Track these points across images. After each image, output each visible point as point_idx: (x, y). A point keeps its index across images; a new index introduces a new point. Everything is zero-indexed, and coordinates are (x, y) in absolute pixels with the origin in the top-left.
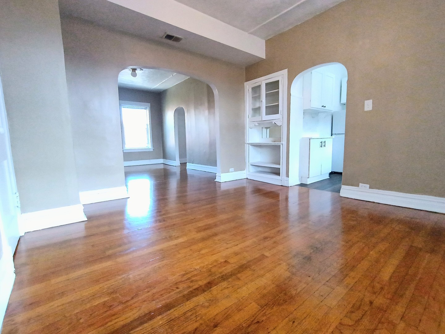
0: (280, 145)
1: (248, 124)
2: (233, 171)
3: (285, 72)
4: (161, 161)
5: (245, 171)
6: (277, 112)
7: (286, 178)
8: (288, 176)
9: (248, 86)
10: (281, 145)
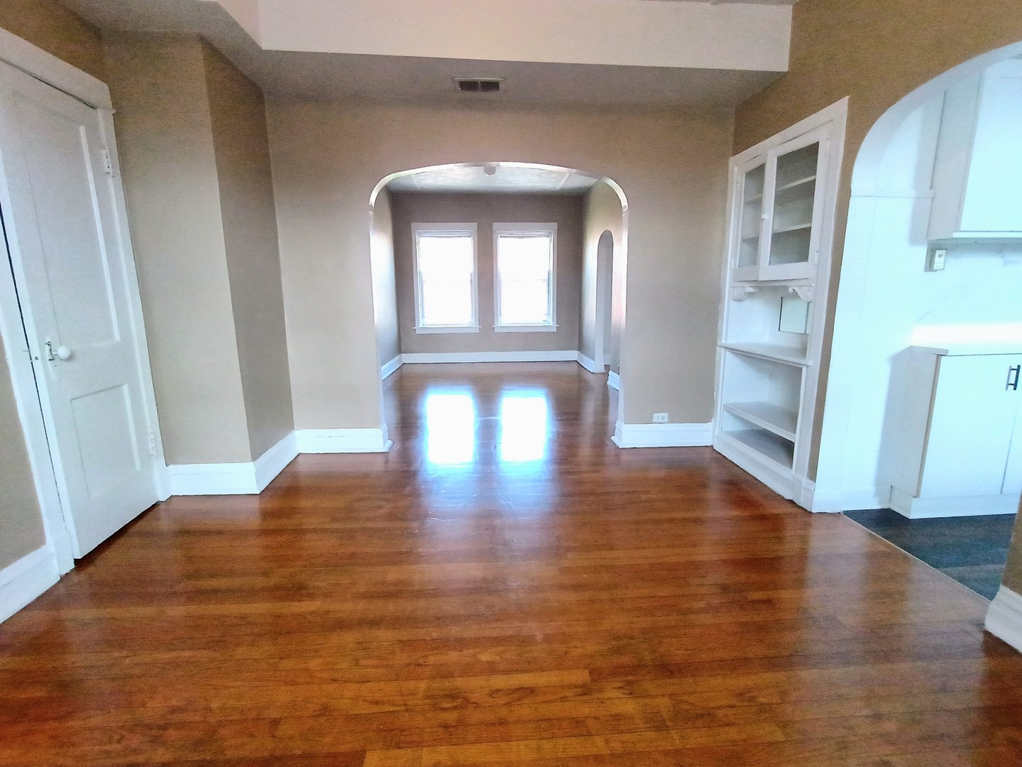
0: (801, 366)
1: (730, 287)
2: (667, 421)
3: (840, 109)
4: (573, 355)
5: (709, 426)
6: (803, 256)
7: (804, 480)
8: (813, 475)
9: (738, 167)
10: (804, 369)
